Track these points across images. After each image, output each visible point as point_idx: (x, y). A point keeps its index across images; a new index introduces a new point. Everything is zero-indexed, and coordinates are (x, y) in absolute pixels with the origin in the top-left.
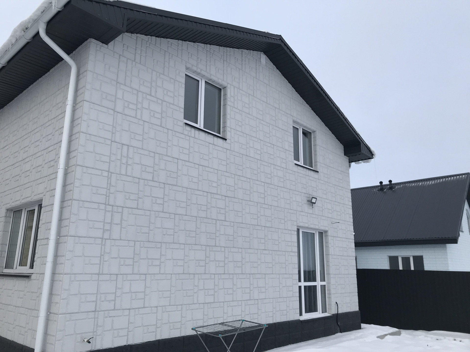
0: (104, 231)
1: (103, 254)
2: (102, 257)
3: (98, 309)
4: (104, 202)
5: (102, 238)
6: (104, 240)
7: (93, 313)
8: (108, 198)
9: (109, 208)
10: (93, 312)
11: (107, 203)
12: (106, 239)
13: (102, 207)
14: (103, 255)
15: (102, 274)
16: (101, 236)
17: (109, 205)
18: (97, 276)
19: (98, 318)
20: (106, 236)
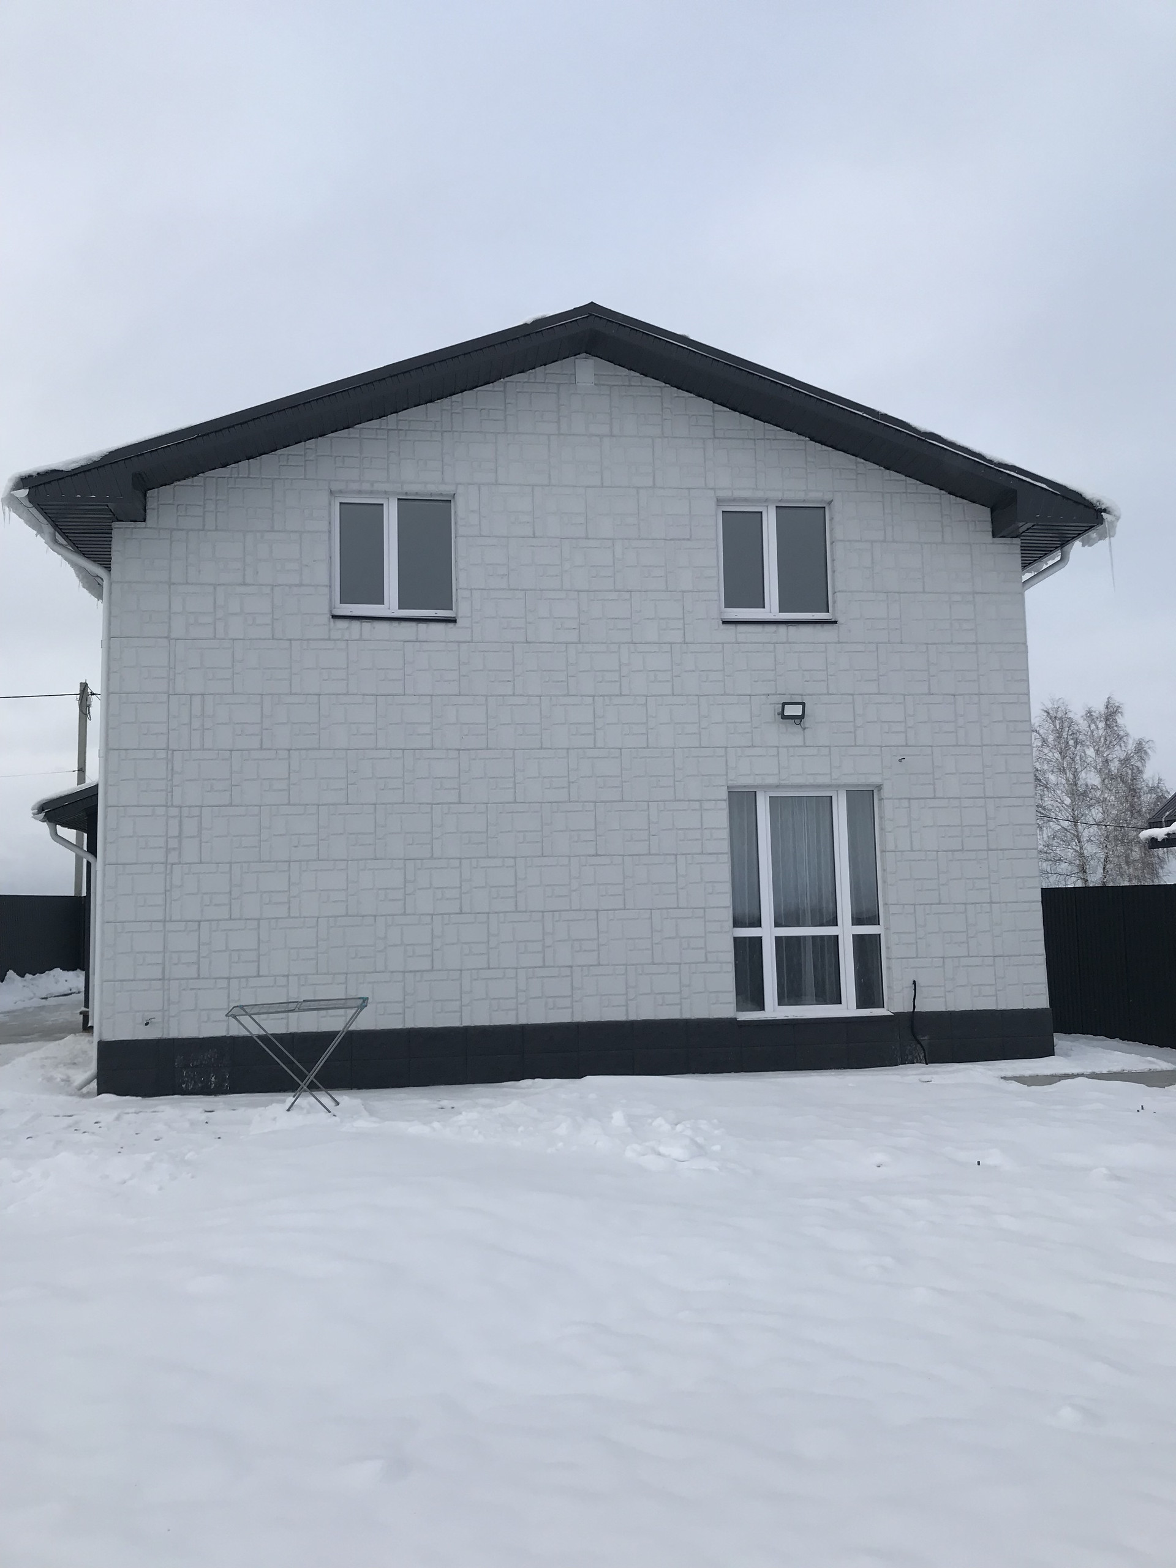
0: (168, 851)
1: (168, 888)
2: (168, 893)
3: (167, 977)
4: (164, 803)
5: (166, 863)
6: (169, 866)
7: (160, 982)
8: (170, 794)
9: (174, 811)
10: (160, 980)
11: (169, 804)
12: (172, 864)
13: (161, 811)
14: (168, 891)
15: (171, 921)
16: (163, 860)
17: (172, 806)
18: (161, 924)
19: (169, 989)
20: (173, 857)
